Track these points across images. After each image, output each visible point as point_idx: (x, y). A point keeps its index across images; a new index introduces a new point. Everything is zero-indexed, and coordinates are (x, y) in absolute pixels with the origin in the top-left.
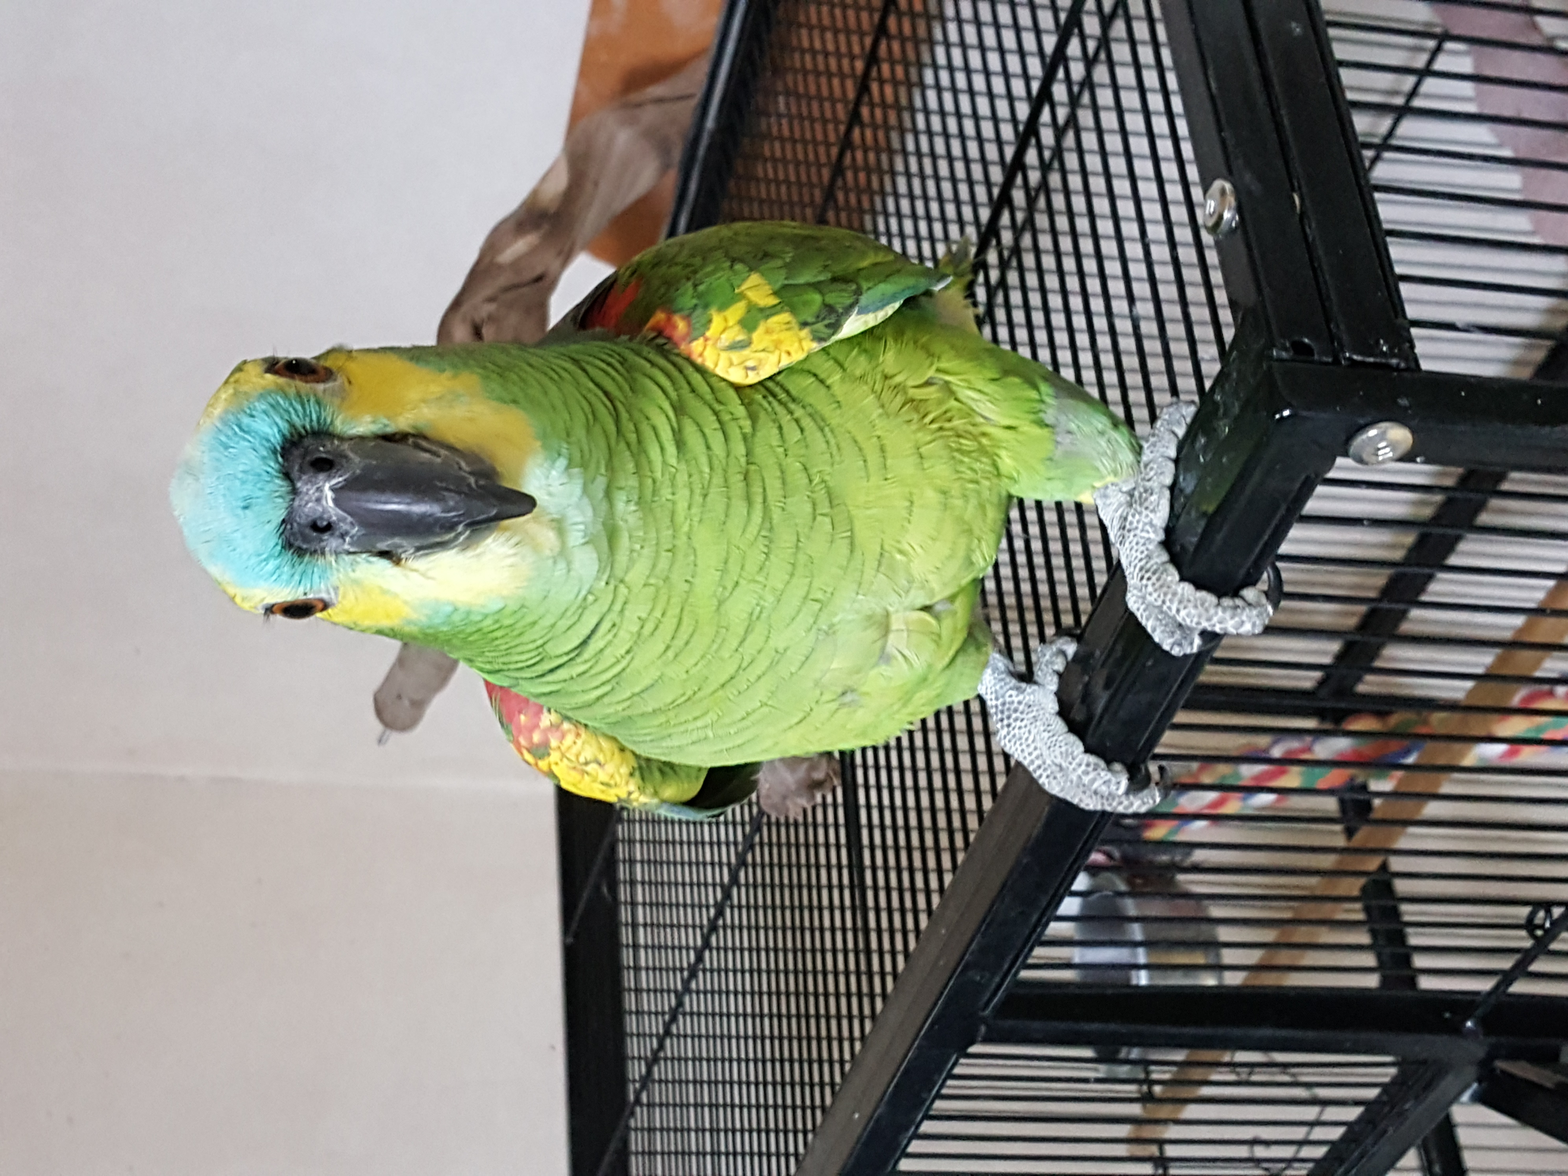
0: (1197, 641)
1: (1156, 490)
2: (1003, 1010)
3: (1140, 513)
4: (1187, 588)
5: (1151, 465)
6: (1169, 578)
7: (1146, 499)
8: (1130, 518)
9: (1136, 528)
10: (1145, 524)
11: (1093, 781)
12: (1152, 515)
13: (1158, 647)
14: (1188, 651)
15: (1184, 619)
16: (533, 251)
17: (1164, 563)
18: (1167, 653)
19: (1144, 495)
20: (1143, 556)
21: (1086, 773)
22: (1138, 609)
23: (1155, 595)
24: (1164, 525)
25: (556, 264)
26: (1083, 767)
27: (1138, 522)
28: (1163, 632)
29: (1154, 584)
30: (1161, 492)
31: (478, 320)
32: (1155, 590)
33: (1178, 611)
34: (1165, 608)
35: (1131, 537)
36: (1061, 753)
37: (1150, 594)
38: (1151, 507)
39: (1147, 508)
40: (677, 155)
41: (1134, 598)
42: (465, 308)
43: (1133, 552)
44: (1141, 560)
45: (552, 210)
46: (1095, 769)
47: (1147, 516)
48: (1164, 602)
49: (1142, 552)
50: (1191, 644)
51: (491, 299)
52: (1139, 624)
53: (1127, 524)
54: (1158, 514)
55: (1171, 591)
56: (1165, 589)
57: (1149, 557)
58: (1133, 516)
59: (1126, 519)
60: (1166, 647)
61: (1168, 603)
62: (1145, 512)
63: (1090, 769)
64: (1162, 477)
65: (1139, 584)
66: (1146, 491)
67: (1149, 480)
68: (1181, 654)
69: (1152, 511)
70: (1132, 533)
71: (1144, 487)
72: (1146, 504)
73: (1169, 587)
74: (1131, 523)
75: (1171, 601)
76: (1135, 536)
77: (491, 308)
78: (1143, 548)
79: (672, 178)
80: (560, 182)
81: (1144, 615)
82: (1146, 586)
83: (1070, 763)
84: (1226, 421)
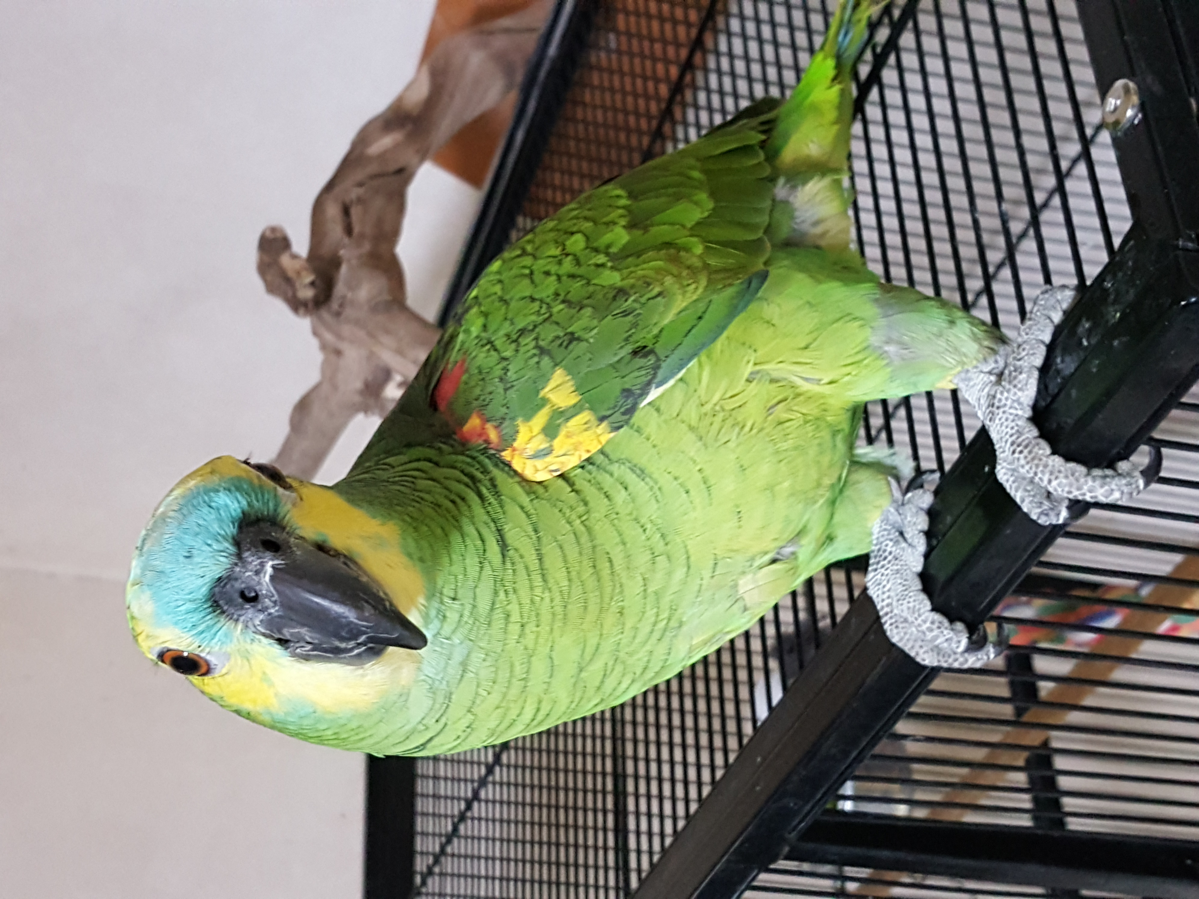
0: (1064, 514)
1: (1026, 370)
2: (807, 835)
3: (1008, 391)
4: (1057, 461)
5: (1024, 346)
6: (1041, 452)
7: (1015, 378)
8: (998, 396)
9: (1005, 405)
10: (1014, 401)
11: (936, 637)
12: (1020, 394)
13: (1026, 515)
14: (1054, 522)
15: (1056, 490)
16: (396, 146)
17: (1035, 438)
18: (1034, 522)
19: (1014, 374)
20: (1014, 431)
21: (931, 630)
22: (1007, 481)
23: (1027, 467)
24: (1031, 403)
25: (415, 160)
26: (928, 624)
27: (1007, 399)
28: (1031, 502)
29: (1026, 457)
30: (1030, 371)
31: (347, 200)
32: (1028, 463)
33: (1050, 481)
34: (1037, 479)
35: (1001, 415)
36: (909, 608)
37: (1023, 467)
38: (1019, 386)
39: (1015, 386)
40: (519, 77)
41: (1004, 471)
42: (337, 190)
43: (1003, 428)
44: (1011, 436)
45: (415, 113)
46: (939, 628)
47: (1015, 394)
48: (1036, 474)
49: (1012, 428)
50: (1058, 515)
51: (360, 185)
52: (1008, 495)
53: (996, 401)
54: (1026, 393)
55: (1042, 462)
56: (1036, 462)
57: (1020, 433)
58: (1002, 393)
59: (994, 397)
60: (1034, 517)
61: (1040, 475)
62: (1014, 390)
63: (935, 627)
64: (1032, 358)
65: (1010, 458)
66: (1015, 371)
67: (1019, 360)
68: (1048, 523)
69: (1020, 389)
70: (1002, 410)
71: (1014, 366)
72: (1015, 382)
73: (1040, 460)
74: (1000, 400)
75: (1043, 472)
76: (1004, 412)
77: (360, 191)
78: (1013, 424)
79: (514, 96)
80: (422, 91)
81: (1014, 485)
82: (1018, 459)
83: (916, 619)
84: (1117, 307)
